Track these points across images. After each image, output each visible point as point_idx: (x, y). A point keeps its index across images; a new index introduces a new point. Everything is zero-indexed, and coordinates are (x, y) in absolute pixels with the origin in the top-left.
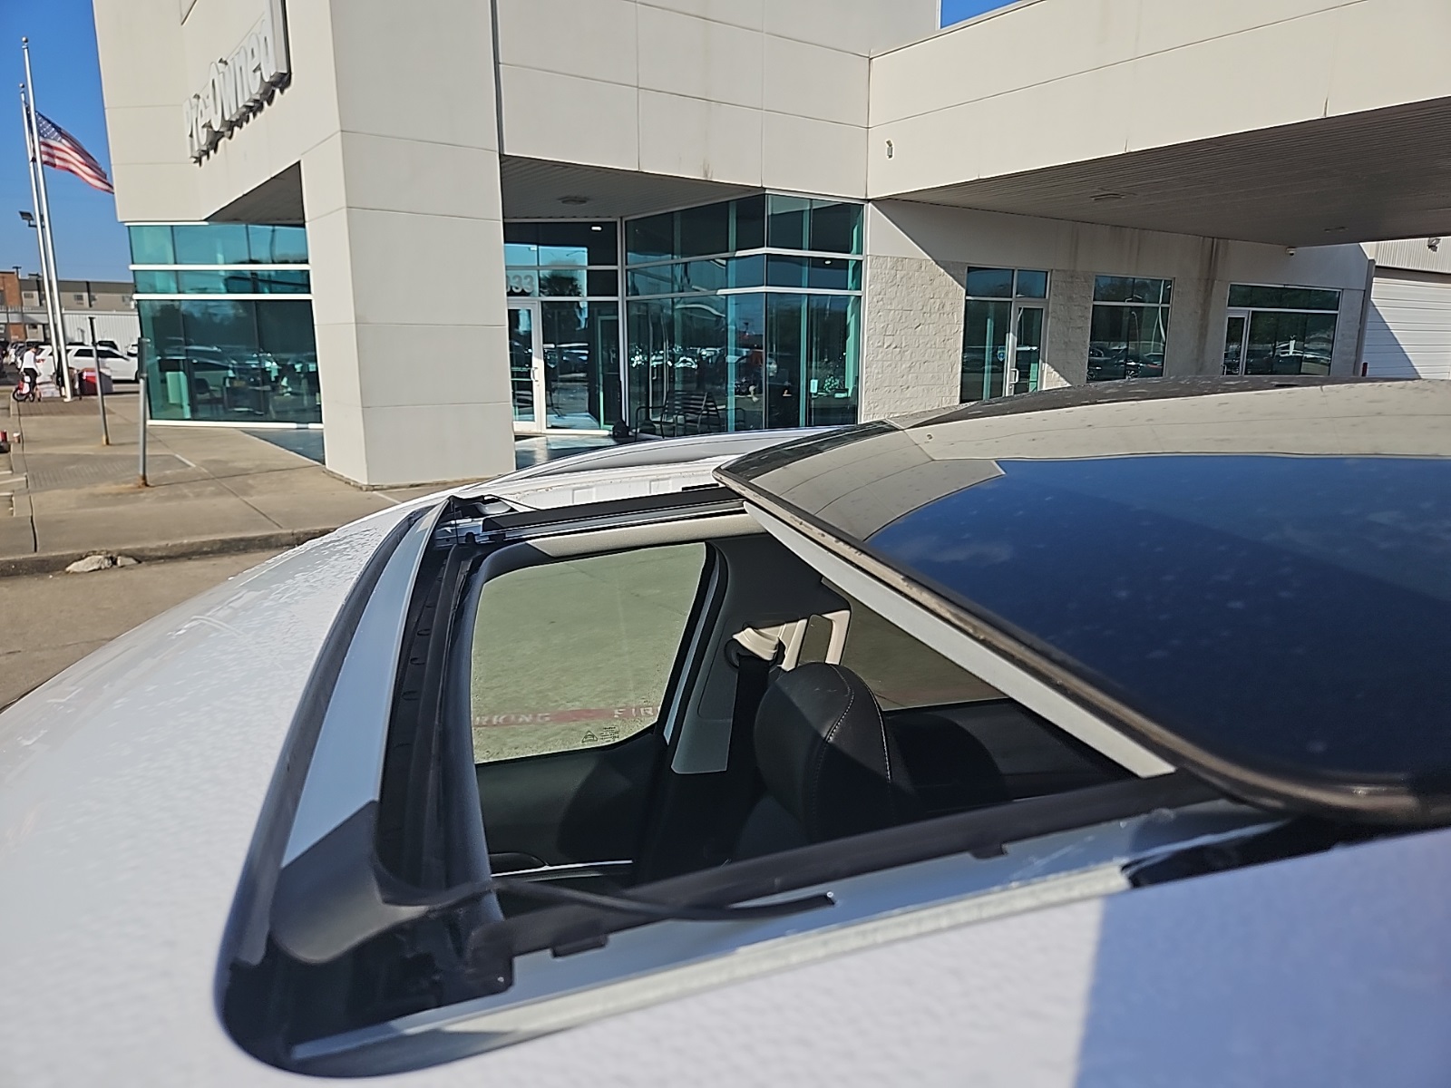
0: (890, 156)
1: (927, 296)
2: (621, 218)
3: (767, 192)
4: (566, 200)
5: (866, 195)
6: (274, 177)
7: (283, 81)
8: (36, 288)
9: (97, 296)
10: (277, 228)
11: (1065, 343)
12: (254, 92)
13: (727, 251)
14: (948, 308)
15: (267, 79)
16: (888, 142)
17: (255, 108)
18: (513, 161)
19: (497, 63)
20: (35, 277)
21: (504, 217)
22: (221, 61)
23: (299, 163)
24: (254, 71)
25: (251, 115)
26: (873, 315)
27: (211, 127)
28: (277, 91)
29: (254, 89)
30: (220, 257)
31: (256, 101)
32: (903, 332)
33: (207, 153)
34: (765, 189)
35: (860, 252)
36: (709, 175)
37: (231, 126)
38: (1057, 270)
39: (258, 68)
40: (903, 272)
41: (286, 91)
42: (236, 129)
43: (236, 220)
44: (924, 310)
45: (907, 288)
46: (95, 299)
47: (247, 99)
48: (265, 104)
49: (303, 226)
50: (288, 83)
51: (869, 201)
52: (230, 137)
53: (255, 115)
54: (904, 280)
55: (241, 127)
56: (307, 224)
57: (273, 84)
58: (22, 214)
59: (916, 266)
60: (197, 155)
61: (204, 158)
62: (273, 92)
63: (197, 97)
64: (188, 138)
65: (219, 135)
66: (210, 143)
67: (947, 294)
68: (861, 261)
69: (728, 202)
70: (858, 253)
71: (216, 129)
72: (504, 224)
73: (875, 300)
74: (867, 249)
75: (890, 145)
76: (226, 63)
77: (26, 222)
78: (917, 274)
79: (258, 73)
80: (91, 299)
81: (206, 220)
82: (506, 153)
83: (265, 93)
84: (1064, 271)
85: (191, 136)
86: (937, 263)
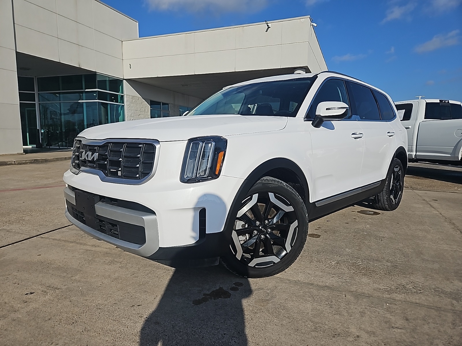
0: (131, 68)
1: (141, 107)
2: (36, 77)
3: (97, 73)
5: (124, 78)
13: (82, 89)
14: (146, 111)
19: (14, 23)
26: (128, 111)
32: (136, 116)
35: (122, 93)
36: (80, 66)
40: (135, 100)
44: (141, 111)
45: (136, 104)
54: (135, 102)
59: (137, 99)
67: (146, 107)
68: (123, 95)
69: (81, 75)
73: (128, 107)
74: (125, 92)
75: (131, 65)
78: (138, 101)
82: (17, 51)
84: (172, 104)
86: (143, 98)
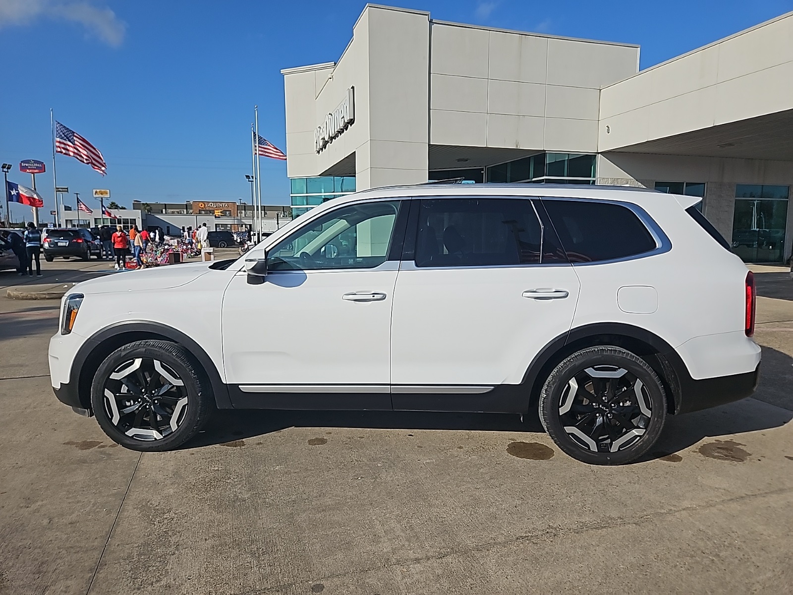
2: (486, 167)
3: (547, 152)
4: (459, 160)
5: (598, 150)
6: (346, 158)
7: (352, 122)
8: (244, 209)
9: (268, 212)
10: (344, 178)
11: (718, 219)
12: (341, 126)
13: (529, 179)
15: (346, 121)
16: (607, 127)
17: (341, 132)
18: (435, 146)
19: (429, 109)
20: (243, 205)
21: (429, 169)
22: (330, 114)
23: (355, 152)
24: (342, 118)
25: (339, 134)
27: (324, 139)
28: (349, 125)
29: (342, 125)
30: (323, 190)
31: (341, 129)
33: (322, 149)
34: (545, 151)
35: (594, 177)
36: (518, 146)
37: (332, 138)
38: (710, 182)
39: (343, 117)
41: (353, 125)
42: (334, 140)
43: (330, 175)
46: (267, 214)
47: (338, 128)
48: (345, 130)
49: (355, 176)
50: (353, 123)
51: (599, 153)
52: (331, 143)
53: (341, 134)
55: (335, 139)
56: (356, 175)
57: (348, 123)
58: (246, 176)
60: (318, 150)
61: (321, 151)
62: (348, 126)
63: (320, 127)
64: (315, 144)
65: (327, 142)
66: (324, 146)
68: (595, 181)
69: (530, 157)
70: (593, 177)
71: (326, 140)
72: (429, 172)
74: (598, 175)
75: (609, 128)
76: (332, 115)
77: (248, 179)
79: (343, 119)
80: (265, 214)
81: (320, 175)
82: (431, 144)
83: (345, 126)
84: (715, 182)
85: (317, 143)
86: (637, 180)
